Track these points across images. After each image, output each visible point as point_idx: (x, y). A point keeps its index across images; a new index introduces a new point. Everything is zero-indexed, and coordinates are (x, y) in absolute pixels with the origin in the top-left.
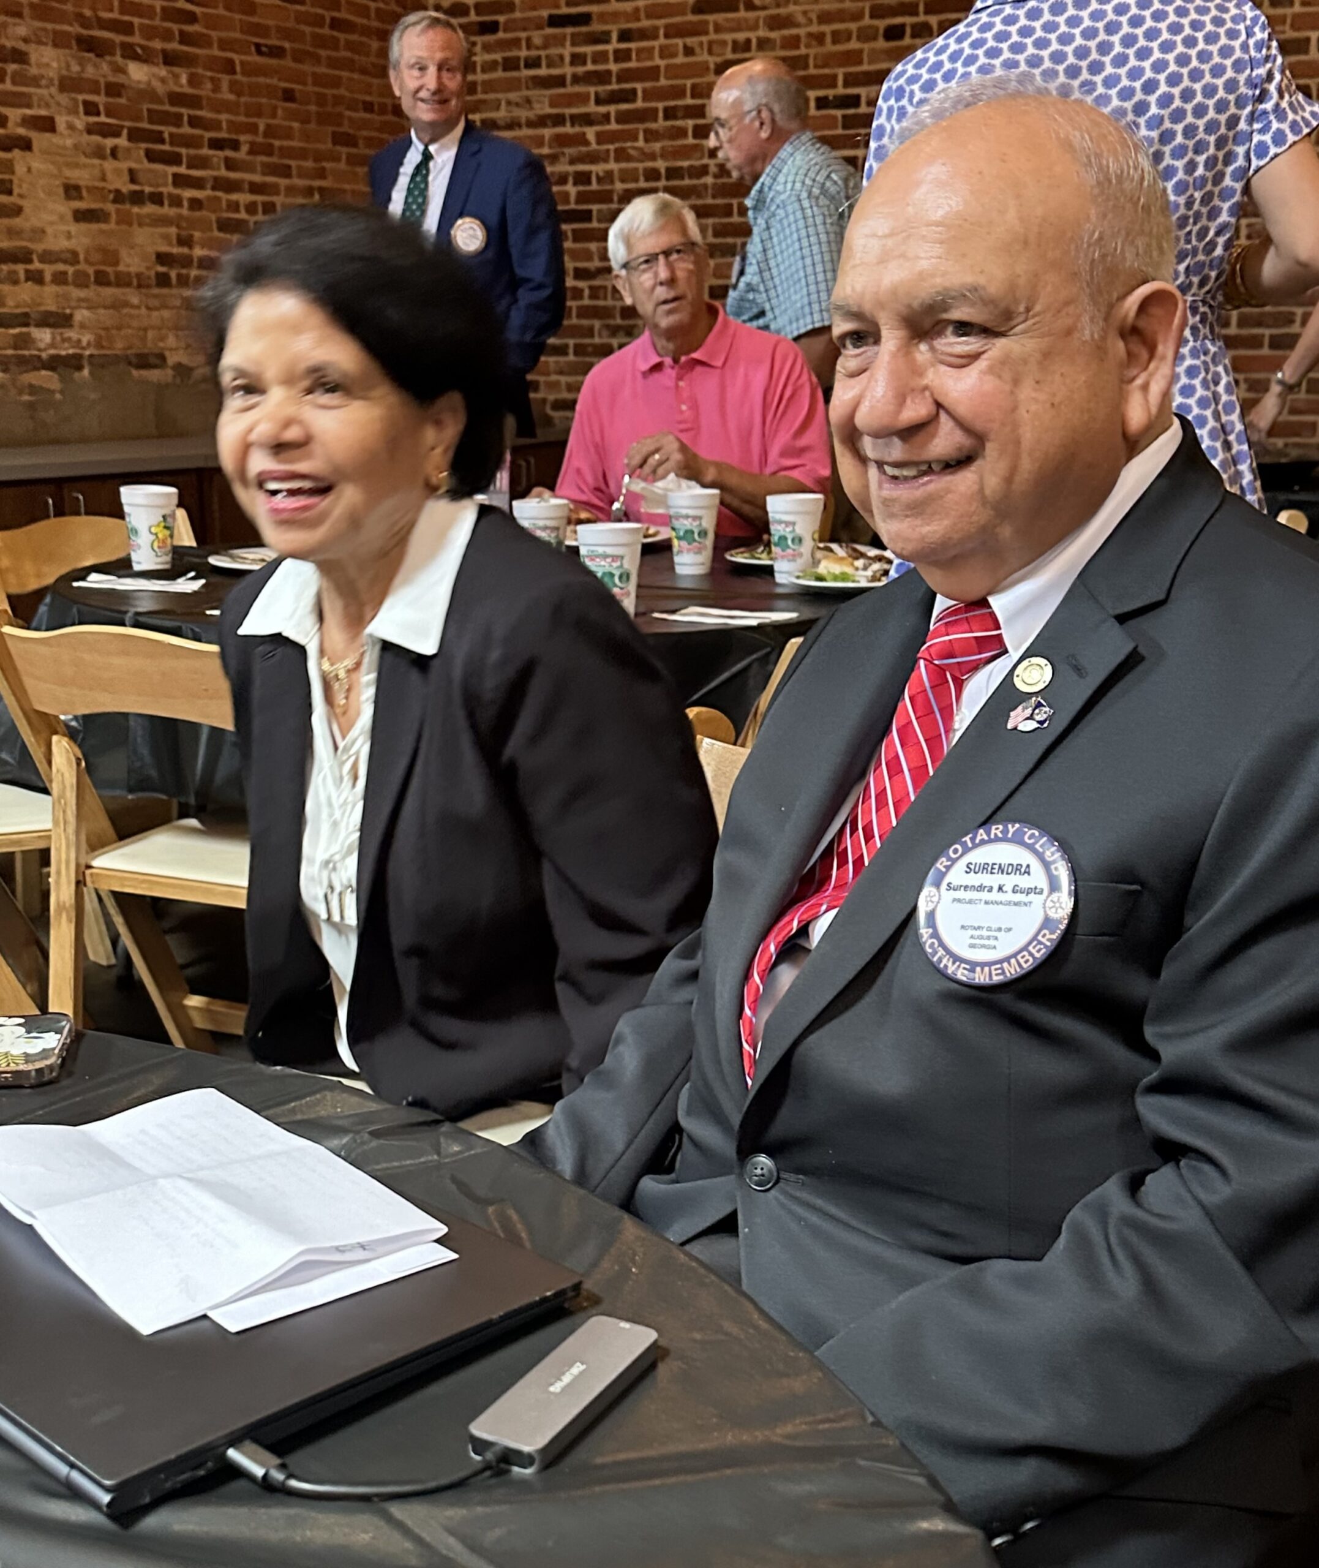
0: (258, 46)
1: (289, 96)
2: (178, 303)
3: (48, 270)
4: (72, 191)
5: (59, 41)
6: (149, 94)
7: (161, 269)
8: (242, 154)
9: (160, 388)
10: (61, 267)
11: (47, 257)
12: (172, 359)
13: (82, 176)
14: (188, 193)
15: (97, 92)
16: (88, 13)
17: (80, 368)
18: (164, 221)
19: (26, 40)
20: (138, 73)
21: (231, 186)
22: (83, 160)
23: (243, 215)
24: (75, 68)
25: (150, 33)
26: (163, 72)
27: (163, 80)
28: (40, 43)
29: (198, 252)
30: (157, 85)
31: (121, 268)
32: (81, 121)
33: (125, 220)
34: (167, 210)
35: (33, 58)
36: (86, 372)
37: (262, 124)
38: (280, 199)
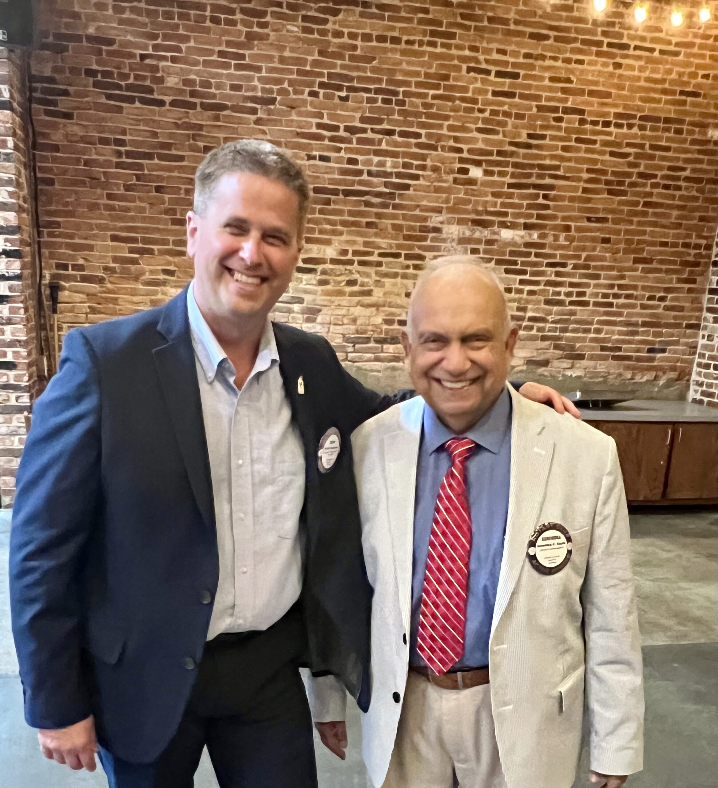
0: (588, 218)
1: (606, 241)
5: (460, 222)
6: (511, 244)
8: (568, 269)
14: (528, 288)
15: (479, 244)
16: (481, 209)
19: (442, 223)
20: (506, 234)
21: (557, 284)
23: (561, 298)
24: (469, 233)
26: (522, 233)
27: (522, 237)
28: (449, 223)
29: (529, 314)
30: (517, 239)
34: (514, 295)
35: (444, 230)
37: (584, 255)
38: (588, 291)
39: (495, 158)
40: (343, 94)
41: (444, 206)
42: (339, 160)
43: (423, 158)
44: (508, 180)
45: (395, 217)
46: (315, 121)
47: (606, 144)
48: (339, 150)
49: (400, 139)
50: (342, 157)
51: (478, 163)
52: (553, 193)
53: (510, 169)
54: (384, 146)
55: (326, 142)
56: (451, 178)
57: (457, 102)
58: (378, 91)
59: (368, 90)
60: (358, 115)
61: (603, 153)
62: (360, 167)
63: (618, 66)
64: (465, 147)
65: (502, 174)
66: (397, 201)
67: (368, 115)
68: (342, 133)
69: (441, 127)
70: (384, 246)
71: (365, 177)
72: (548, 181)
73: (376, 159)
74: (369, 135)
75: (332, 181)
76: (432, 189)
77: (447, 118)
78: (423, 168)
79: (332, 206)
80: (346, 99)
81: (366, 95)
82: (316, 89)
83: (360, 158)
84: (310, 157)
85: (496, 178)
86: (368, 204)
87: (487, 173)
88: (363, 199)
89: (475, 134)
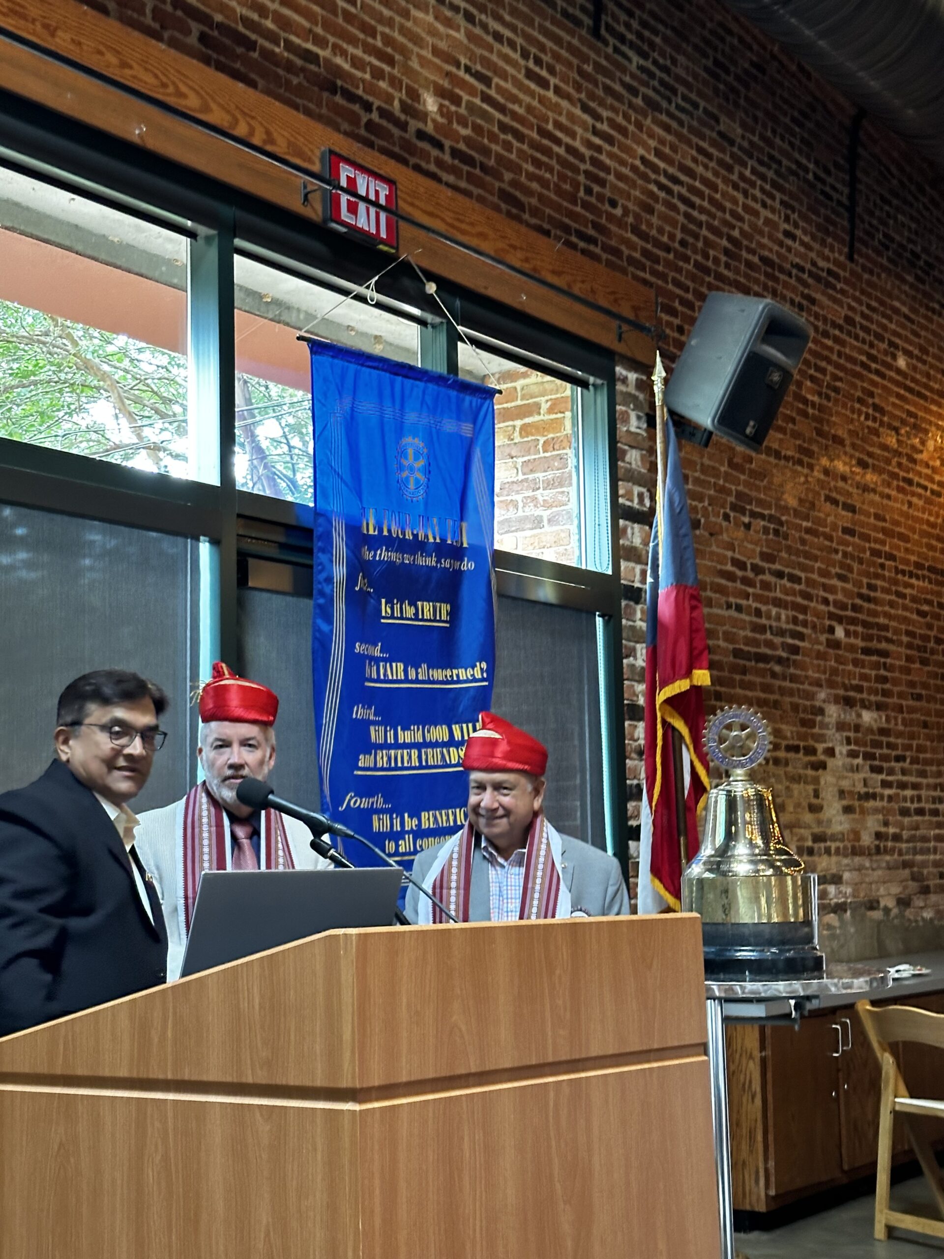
0: (912, 694)
1: (925, 725)
2: (884, 865)
3: (833, 845)
4: (842, 793)
5: (837, 700)
6: (870, 730)
7: (877, 843)
8: (906, 765)
9: (879, 923)
10: (838, 844)
11: (833, 838)
12: (882, 904)
13: (845, 784)
14: (887, 792)
15: (850, 730)
16: (847, 682)
17: (845, 911)
18: (876, 811)
19: (824, 701)
20: (868, 717)
21: (903, 786)
22: (846, 774)
23: (908, 804)
24: (842, 716)
25: (871, 691)
26: (875, 715)
27: (876, 720)
28: (829, 702)
29: (892, 830)
30: (873, 723)
31: (861, 843)
32: (845, 749)
33: (863, 811)
34: (878, 804)
35: (827, 711)
36: (849, 913)
37: (915, 743)
38: (923, 793)
39: (849, 613)
40: (746, 520)
41: (823, 677)
42: (748, 610)
43: (804, 610)
44: (860, 643)
45: (791, 693)
46: (729, 554)
47: (914, 599)
48: (747, 596)
49: (789, 585)
50: (750, 606)
51: (840, 620)
52: (888, 661)
53: (860, 629)
54: (778, 594)
55: (738, 585)
56: (823, 638)
57: (821, 539)
58: (771, 518)
59: (762, 517)
60: (758, 549)
61: (910, 610)
62: (764, 621)
63: (910, 504)
64: (831, 598)
65: (856, 635)
66: (792, 670)
67: (765, 549)
68: (750, 574)
69: (811, 570)
70: (789, 734)
71: (768, 636)
72: (884, 645)
73: (774, 611)
74: (767, 577)
75: (748, 641)
76: (814, 654)
77: (815, 558)
78: (805, 624)
79: (748, 678)
80: (748, 526)
81: (762, 523)
82: (728, 511)
83: (764, 608)
84: (729, 606)
85: (852, 640)
86: (774, 675)
87: (848, 633)
88: (768, 666)
89: (835, 582)
